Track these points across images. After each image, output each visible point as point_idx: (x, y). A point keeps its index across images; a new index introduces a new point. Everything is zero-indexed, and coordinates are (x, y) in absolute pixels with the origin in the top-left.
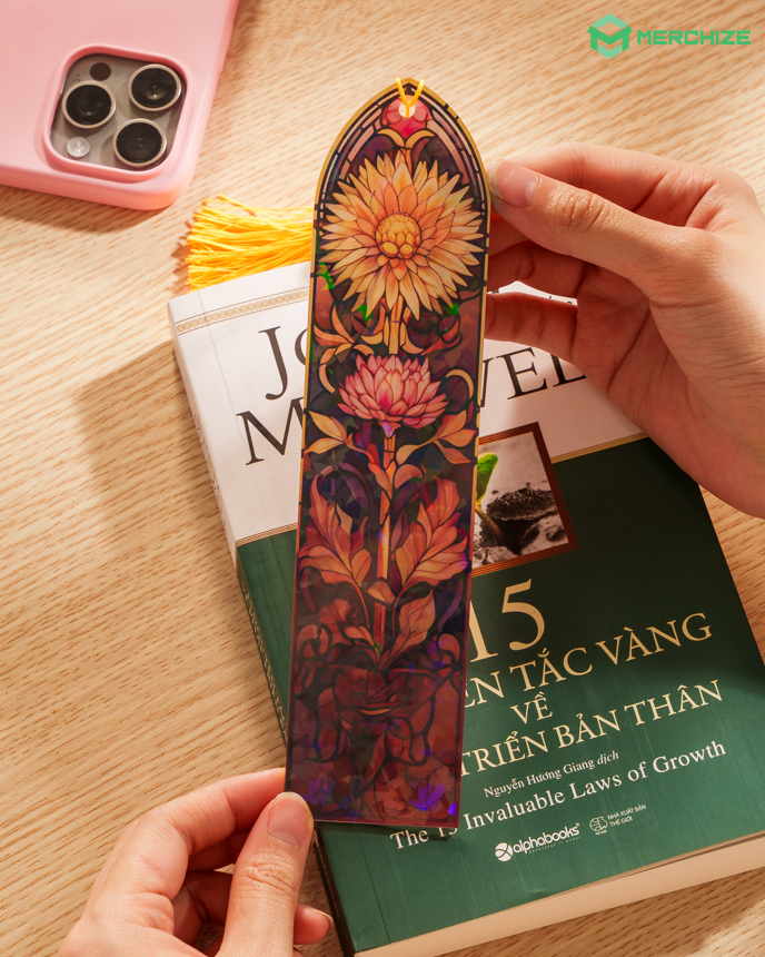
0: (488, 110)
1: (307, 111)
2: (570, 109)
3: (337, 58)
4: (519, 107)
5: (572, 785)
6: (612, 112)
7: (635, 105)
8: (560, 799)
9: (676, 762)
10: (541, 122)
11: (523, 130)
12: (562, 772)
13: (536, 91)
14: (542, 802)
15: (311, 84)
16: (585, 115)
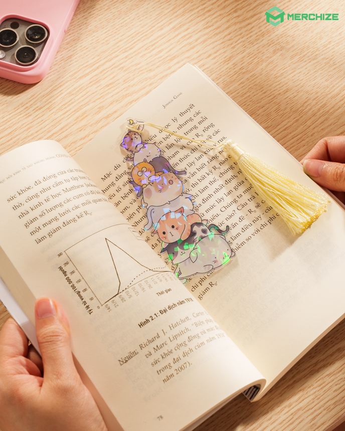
0: (176, 14)
1: (101, 22)
2: (209, 11)
4: (188, 12)
6: (227, 10)
7: (236, 6)
10: (198, 17)
11: (191, 21)
13: (194, 5)
15: (101, 11)
16: (216, 12)
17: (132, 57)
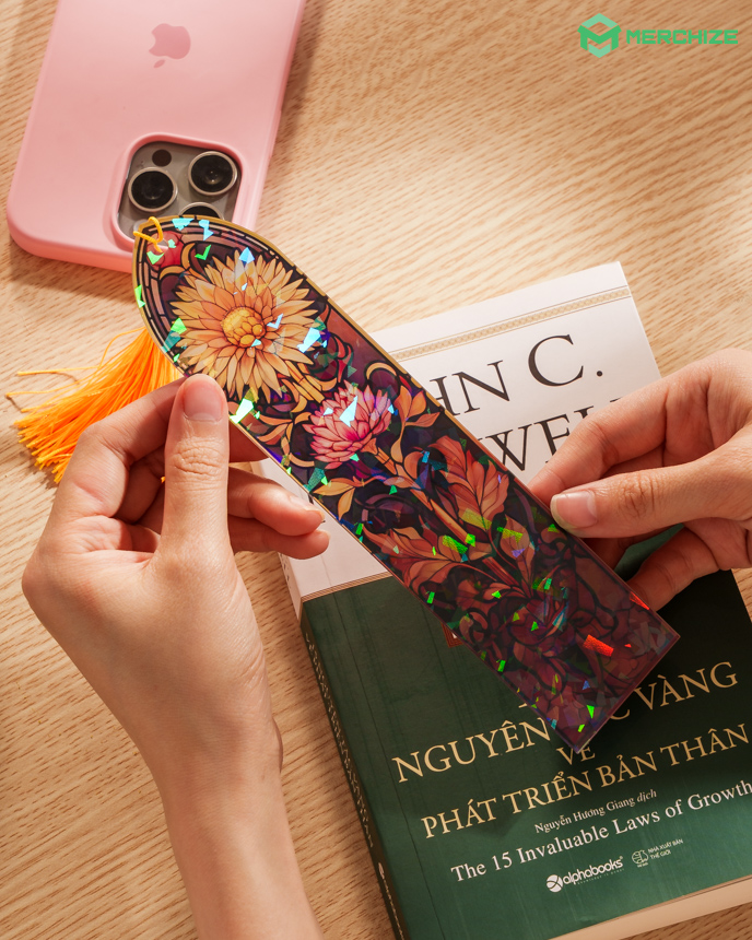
0: (516, 191)
1: (351, 192)
2: (591, 190)
3: (377, 143)
4: (544, 188)
5: (615, 821)
6: (630, 191)
7: (651, 185)
8: (604, 834)
9: (709, 800)
10: (565, 202)
11: (549, 209)
12: (605, 809)
13: (560, 172)
14: (588, 837)
15: (353, 167)
16: (605, 195)
17: (410, 283)
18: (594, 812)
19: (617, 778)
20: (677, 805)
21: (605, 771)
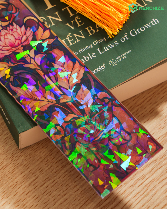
5: (98, 49)
8: (94, 55)
9: (140, 30)
12: (93, 45)
14: (87, 59)
18: (88, 47)
19: (96, 31)
20: (125, 36)
21: (90, 29)
